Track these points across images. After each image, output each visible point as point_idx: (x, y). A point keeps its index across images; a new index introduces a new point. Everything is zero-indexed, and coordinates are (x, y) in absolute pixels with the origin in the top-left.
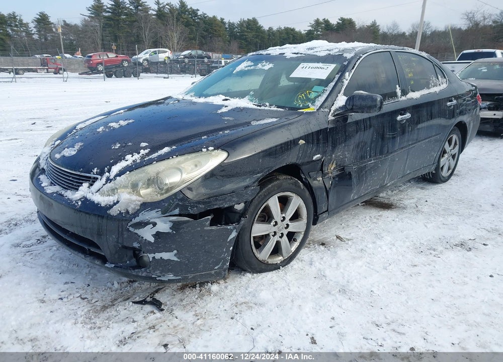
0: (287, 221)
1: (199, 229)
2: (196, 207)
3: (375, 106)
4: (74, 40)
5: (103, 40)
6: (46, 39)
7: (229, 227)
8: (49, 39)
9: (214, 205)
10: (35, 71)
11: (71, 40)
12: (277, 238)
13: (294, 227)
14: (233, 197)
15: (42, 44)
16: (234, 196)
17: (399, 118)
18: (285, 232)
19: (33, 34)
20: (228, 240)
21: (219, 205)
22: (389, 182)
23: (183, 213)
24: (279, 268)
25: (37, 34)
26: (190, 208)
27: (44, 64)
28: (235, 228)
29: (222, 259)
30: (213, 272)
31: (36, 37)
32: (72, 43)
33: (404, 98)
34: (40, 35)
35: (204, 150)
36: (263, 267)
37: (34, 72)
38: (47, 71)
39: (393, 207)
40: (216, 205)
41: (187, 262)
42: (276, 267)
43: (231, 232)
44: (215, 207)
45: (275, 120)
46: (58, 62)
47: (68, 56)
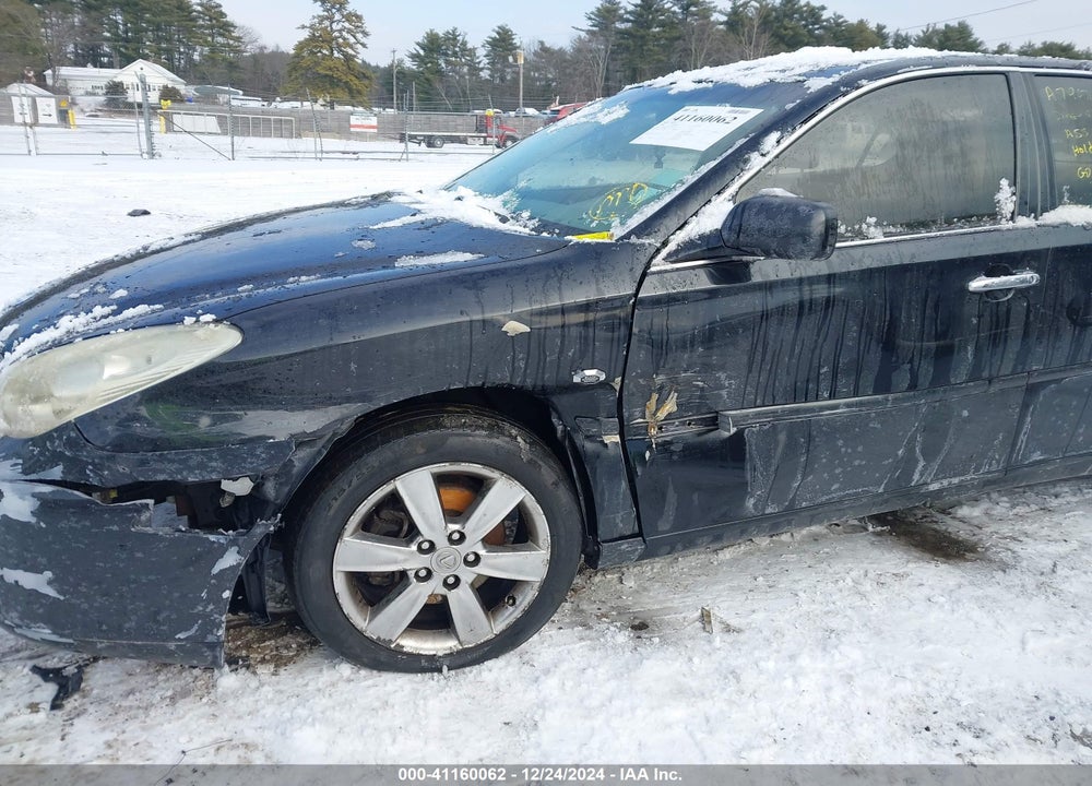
0: (474, 544)
1: (115, 528)
2: (109, 468)
3: (804, 237)
4: (553, 80)
5: (607, 79)
6: (503, 79)
7: (212, 538)
8: (509, 78)
9: (156, 471)
10: (463, 141)
11: (547, 80)
12: (434, 587)
13: (501, 565)
14: (211, 459)
15: (495, 88)
16: (214, 455)
17: (978, 284)
18: (468, 575)
19: (482, 69)
20: (215, 570)
21: (170, 475)
22: (936, 479)
23: (70, 478)
24: (440, 671)
25: (488, 69)
26: (90, 470)
27: (482, 126)
28: (233, 542)
29: (199, 616)
30: (172, 646)
31: (485, 74)
32: (550, 85)
33: (1024, 222)
34: (493, 71)
35: (189, 320)
36: (383, 657)
37: (461, 142)
38: (485, 141)
39: (968, 555)
40: (162, 471)
41: (85, 606)
42: (428, 665)
43: (221, 551)
44: (161, 477)
45: (468, 256)
46: (510, 124)
47: (531, 111)
